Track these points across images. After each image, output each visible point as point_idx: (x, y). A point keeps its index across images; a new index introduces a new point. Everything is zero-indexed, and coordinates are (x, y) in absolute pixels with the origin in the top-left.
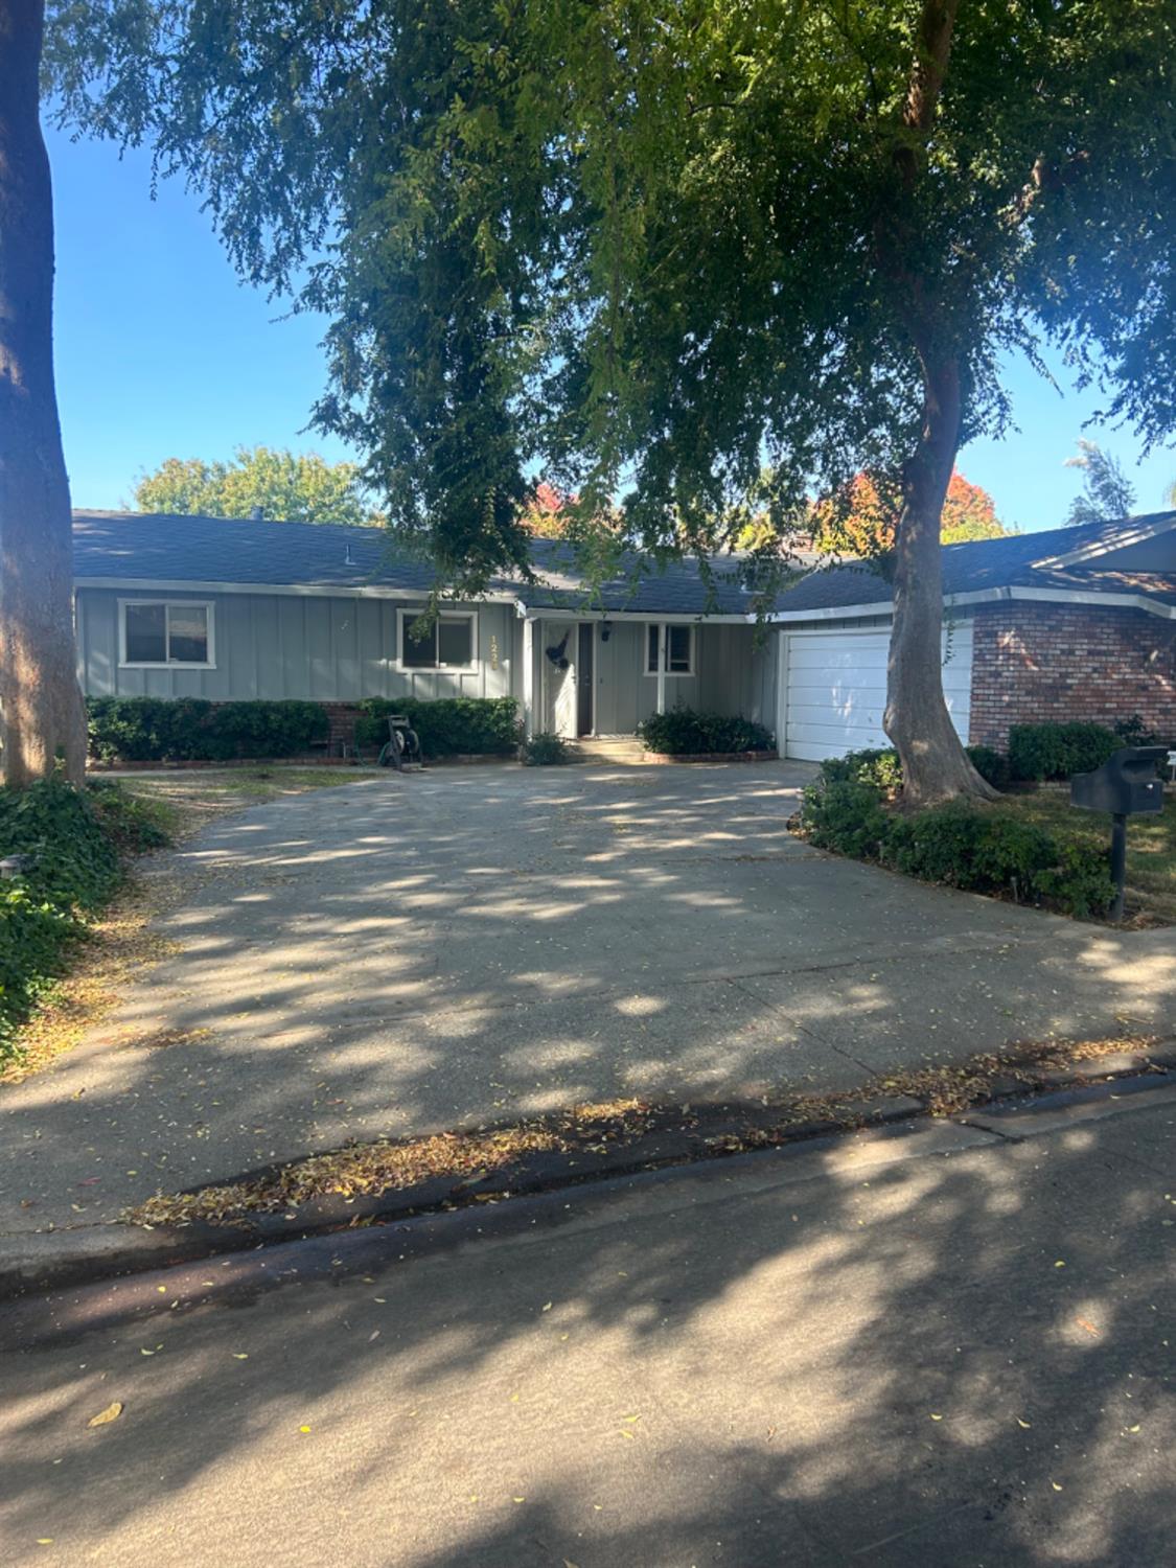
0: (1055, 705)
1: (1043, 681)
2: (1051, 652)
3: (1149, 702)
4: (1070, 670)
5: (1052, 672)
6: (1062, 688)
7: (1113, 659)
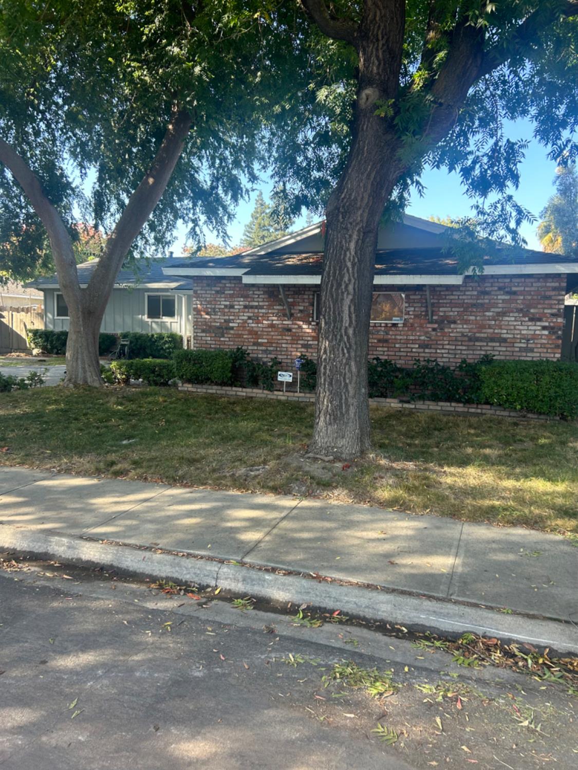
0: (222, 339)
1: (214, 324)
2: (217, 306)
3: (292, 339)
4: (231, 317)
5: (219, 319)
6: (226, 328)
7: (263, 311)
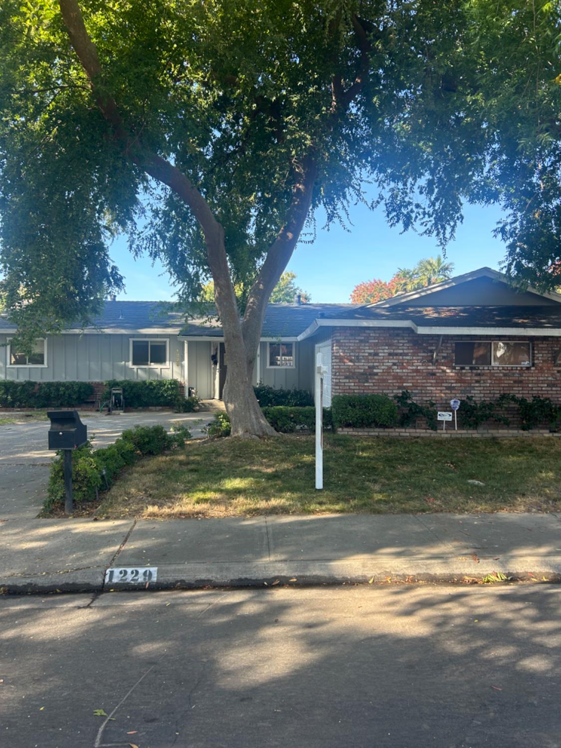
0: (366, 384)
1: (356, 371)
2: (361, 354)
3: (437, 383)
4: (375, 364)
5: (363, 366)
6: (370, 374)
7: (408, 358)
